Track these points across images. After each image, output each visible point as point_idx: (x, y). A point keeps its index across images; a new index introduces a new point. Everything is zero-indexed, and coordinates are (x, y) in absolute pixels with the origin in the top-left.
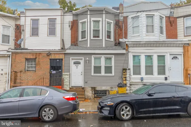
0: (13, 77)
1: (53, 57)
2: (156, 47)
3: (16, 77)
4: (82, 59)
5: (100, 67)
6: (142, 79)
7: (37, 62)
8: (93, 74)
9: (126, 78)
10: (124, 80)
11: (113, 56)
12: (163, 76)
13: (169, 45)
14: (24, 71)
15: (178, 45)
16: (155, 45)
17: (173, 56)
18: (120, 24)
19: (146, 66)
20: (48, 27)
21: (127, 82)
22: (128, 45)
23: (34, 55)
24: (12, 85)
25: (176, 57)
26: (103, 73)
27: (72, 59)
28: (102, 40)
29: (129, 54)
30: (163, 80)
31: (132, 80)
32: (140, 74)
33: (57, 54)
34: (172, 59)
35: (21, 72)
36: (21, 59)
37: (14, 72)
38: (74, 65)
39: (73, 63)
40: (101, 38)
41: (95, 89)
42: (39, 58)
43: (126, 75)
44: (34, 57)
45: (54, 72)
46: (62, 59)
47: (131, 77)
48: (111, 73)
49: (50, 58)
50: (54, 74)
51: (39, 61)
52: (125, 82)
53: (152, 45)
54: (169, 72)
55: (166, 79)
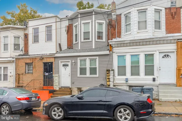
0: (17, 79)
1: (45, 61)
2: (143, 45)
3: (19, 78)
4: (69, 62)
5: (85, 69)
6: (127, 80)
7: (33, 66)
8: (79, 75)
9: (109, 79)
10: (107, 81)
11: (98, 57)
12: (151, 77)
13: (158, 42)
14: (24, 74)
15: (169, 41)
16: (141, 43)
17: (163, 54)
18: (113, 23)
19: (132, 67)
20: (46, 34)
21: (110, 83)
22: (112, 45)
23: (32, 59)
24: (17, 85)
25: (168, 55)
26: (88, 74)
27: (61, 62)
28: (92, 41)
29: (114, 54)
30: (151, 81)
31: (116, 82)
32: (125, 75)
33: (49, 58)
34: (163, 57)
35: (22, 74)
36: (22, 64)
37: (17, 75)
38: (63, 67)
39: (62, 65)
40: (90, 40)
41: (80, 90)
42: (35, 62)
43: (109, 76)
44: (31, 62)
45: (47, 74)
46: (53, 62)
47: (115, 78)
48: (96, 74)
49: (43, 62)
50: (47, 75)
51: (35, 65)
52: (108, 83)
53: (138, 44)
54: (157, 72)
55: (154, 80)
